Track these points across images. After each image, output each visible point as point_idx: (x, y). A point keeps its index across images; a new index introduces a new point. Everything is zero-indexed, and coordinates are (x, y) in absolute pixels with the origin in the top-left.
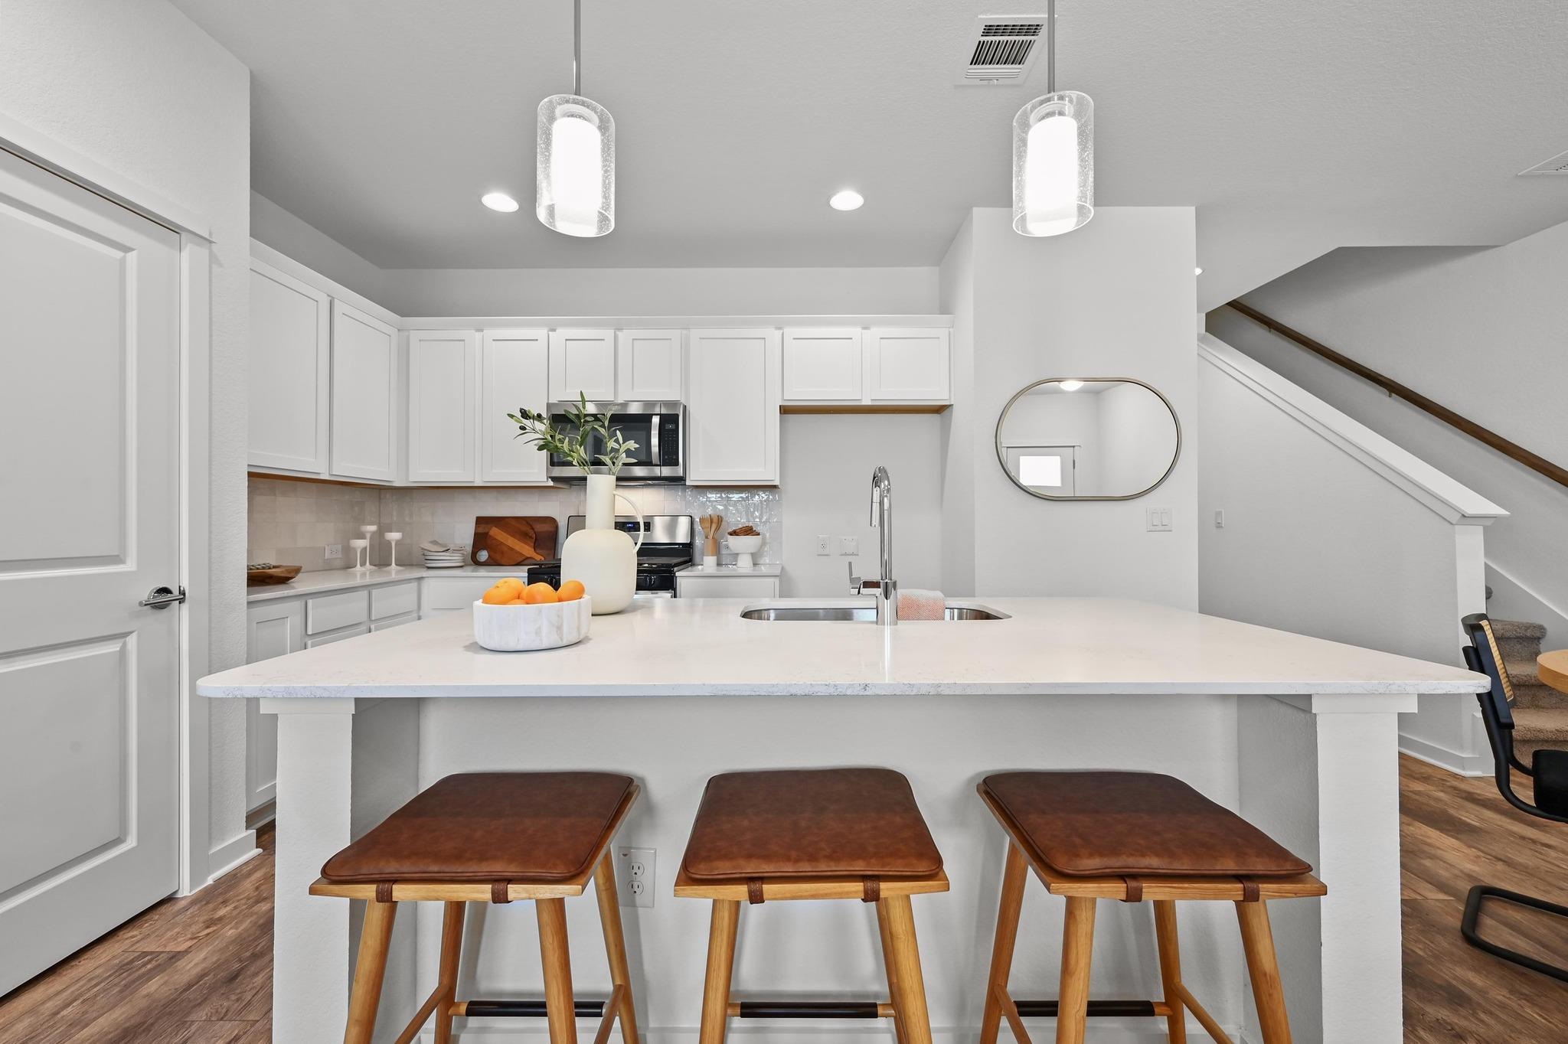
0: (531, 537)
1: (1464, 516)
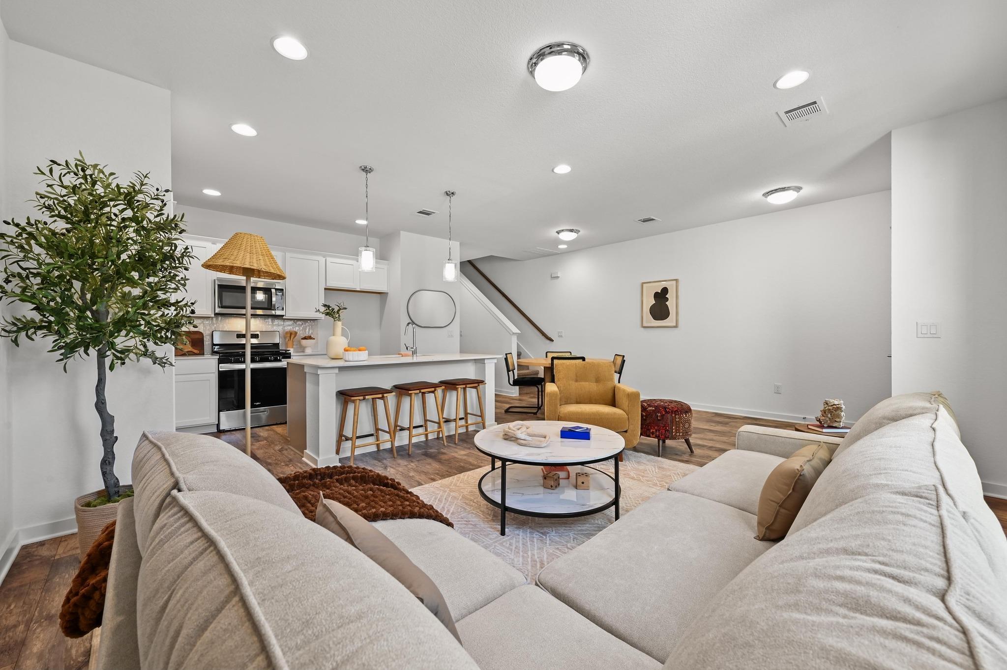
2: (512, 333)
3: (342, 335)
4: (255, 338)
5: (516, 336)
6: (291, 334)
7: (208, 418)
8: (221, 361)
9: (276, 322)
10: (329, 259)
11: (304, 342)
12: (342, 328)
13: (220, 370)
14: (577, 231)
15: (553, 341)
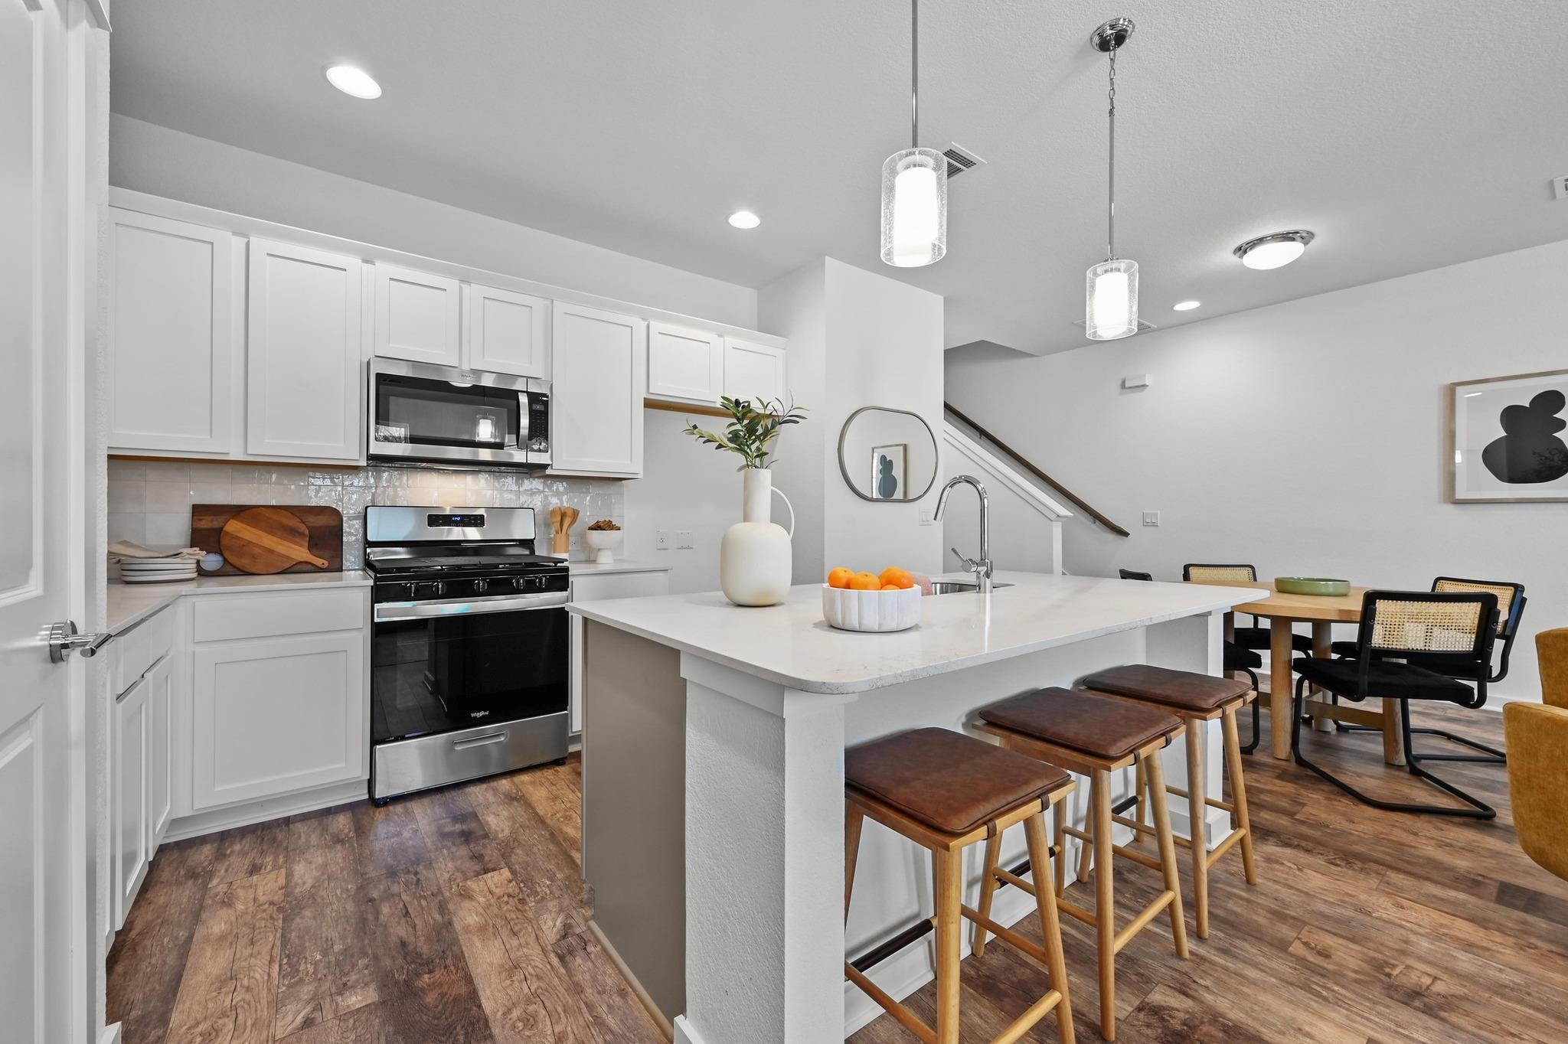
0: (302, 535)
1: (1058, 516)
2: (1053, 517)
3: (774, 519)
4: (475, 525)
5: (1060, 523)
6: (563, 516)
7: (342, 765)
8: (380, 594)
9: (531, 484)
10: (656, 326)
11: (596, 537)
12: (772, 491)
13: (376, 620)
14: (1306, 238)
15: (1126, 534)
